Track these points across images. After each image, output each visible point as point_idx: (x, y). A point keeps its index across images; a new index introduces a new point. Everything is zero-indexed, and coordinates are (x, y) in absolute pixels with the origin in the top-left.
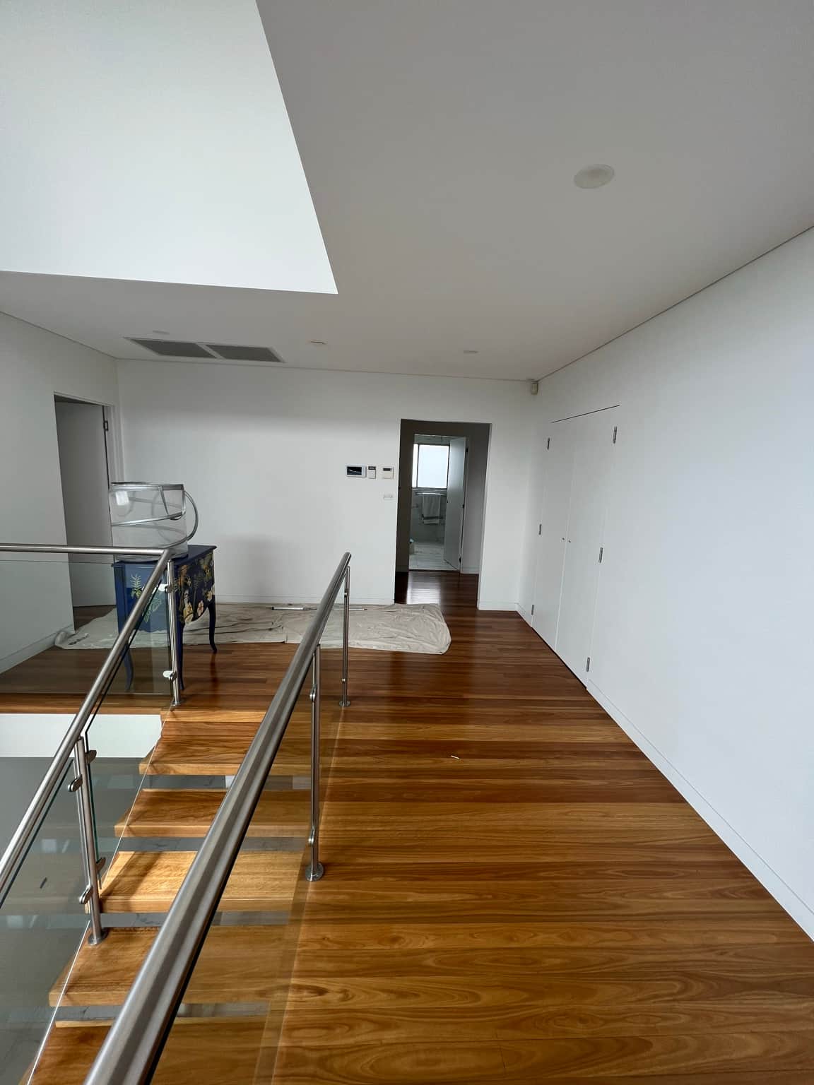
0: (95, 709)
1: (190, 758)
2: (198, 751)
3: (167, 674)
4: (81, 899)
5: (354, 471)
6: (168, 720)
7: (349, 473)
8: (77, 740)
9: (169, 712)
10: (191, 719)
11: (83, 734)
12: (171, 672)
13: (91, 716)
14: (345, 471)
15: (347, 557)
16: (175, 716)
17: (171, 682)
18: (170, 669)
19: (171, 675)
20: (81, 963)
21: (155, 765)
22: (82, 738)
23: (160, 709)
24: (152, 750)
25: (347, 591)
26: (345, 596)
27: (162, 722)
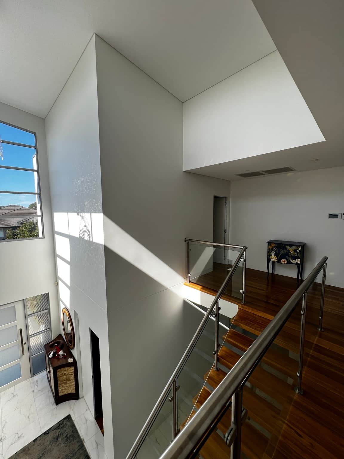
0: (220, 297)
1: (247, 324)
2: (251, 323)
3: (241, 291)
4: (214, 353)
5: (333, 216)
6: (240, 308)
7: (329, 217)
8: (216, 303)
9: (241, 305)
10: (248, 310)
11: (218, 301)
12: (242, 291)
13: (219, 299)
14: (328, 215)
15: (326, 259)
16: (242, 307)
17: (242, 294)
18: (242, 290)
19: (242, 292)
20: (212, 374)
21: (236, 322)
22: (218, 302)
23: (238, 303)
24: (235, 317)
25: (324, 274)
26: (323, 277)
27: (238, 308)
